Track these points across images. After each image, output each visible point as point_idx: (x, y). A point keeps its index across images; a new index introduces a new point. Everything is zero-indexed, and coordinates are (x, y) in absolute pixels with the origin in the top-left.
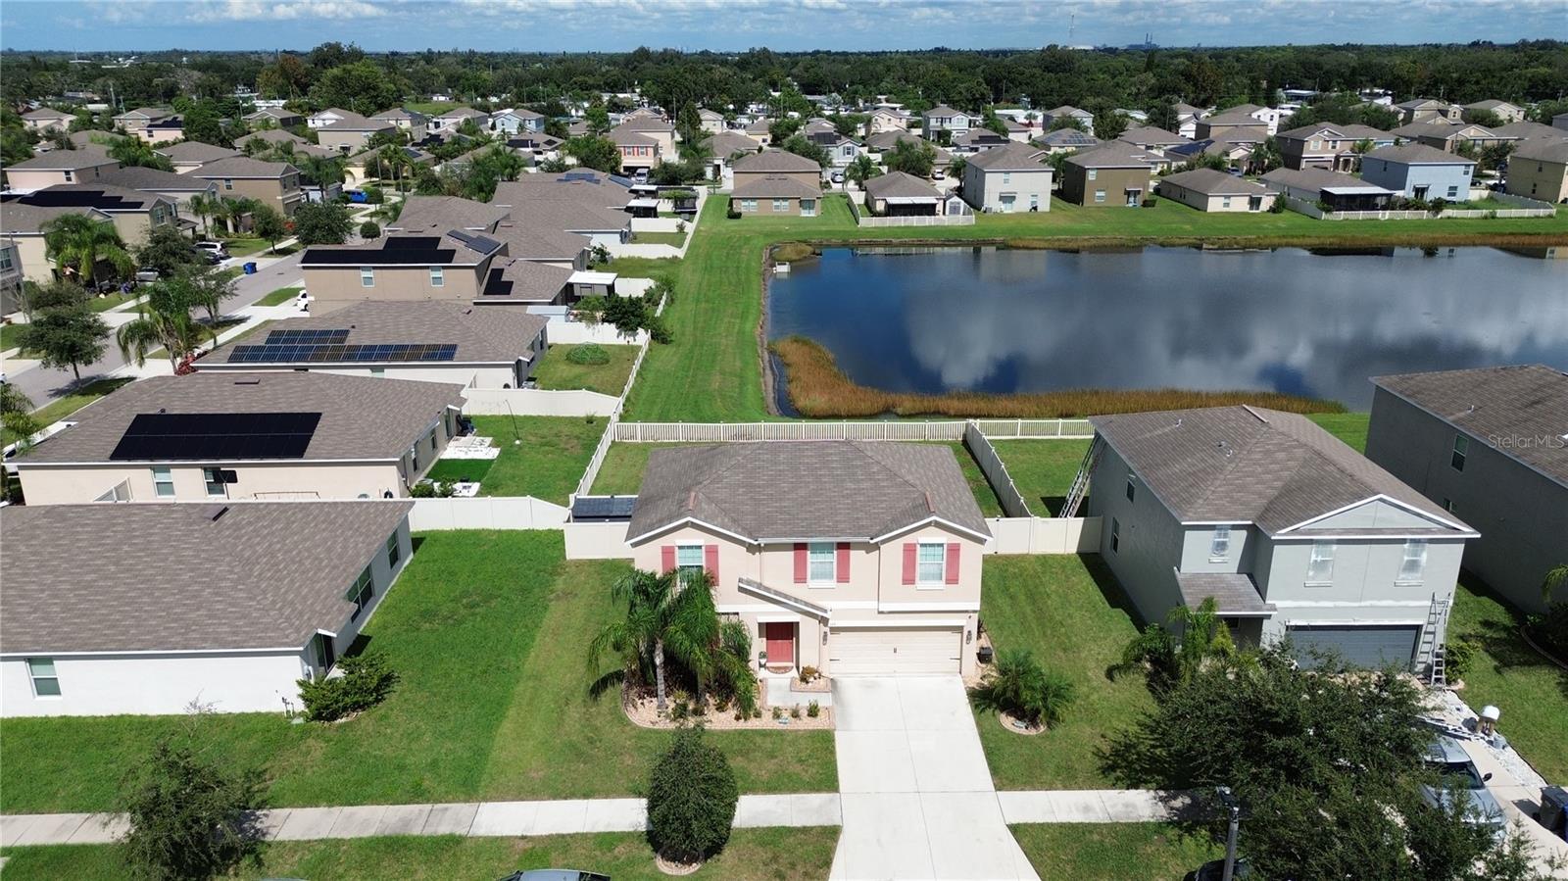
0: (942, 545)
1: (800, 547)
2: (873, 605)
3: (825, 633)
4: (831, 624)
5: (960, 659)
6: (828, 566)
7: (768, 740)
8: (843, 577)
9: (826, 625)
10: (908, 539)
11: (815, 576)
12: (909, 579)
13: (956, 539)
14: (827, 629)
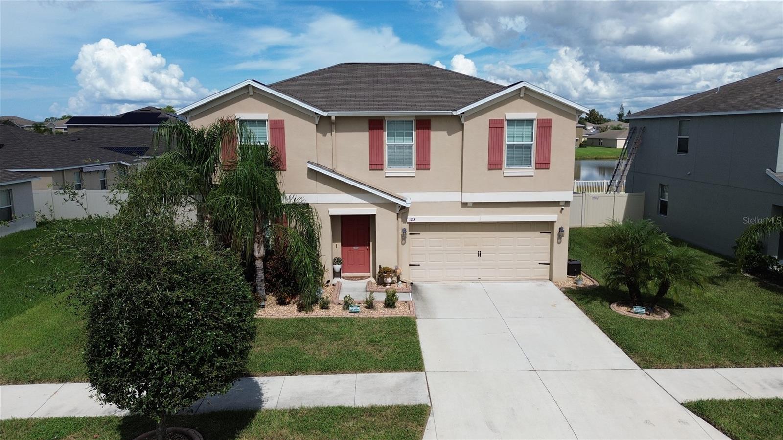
0: (530, 122)
1: (376, 124)
2: (456, 197)
3: (404, 231)
4: (410, 218)
5: (550, 264)
6: (407, 151)
7: (334, 325)
8: (423, 164)
9: (404, 220)
10: (495, 114)
11: (393, 162)
12: (494, 165)
13: (547, 114)
14: (406, 226)
